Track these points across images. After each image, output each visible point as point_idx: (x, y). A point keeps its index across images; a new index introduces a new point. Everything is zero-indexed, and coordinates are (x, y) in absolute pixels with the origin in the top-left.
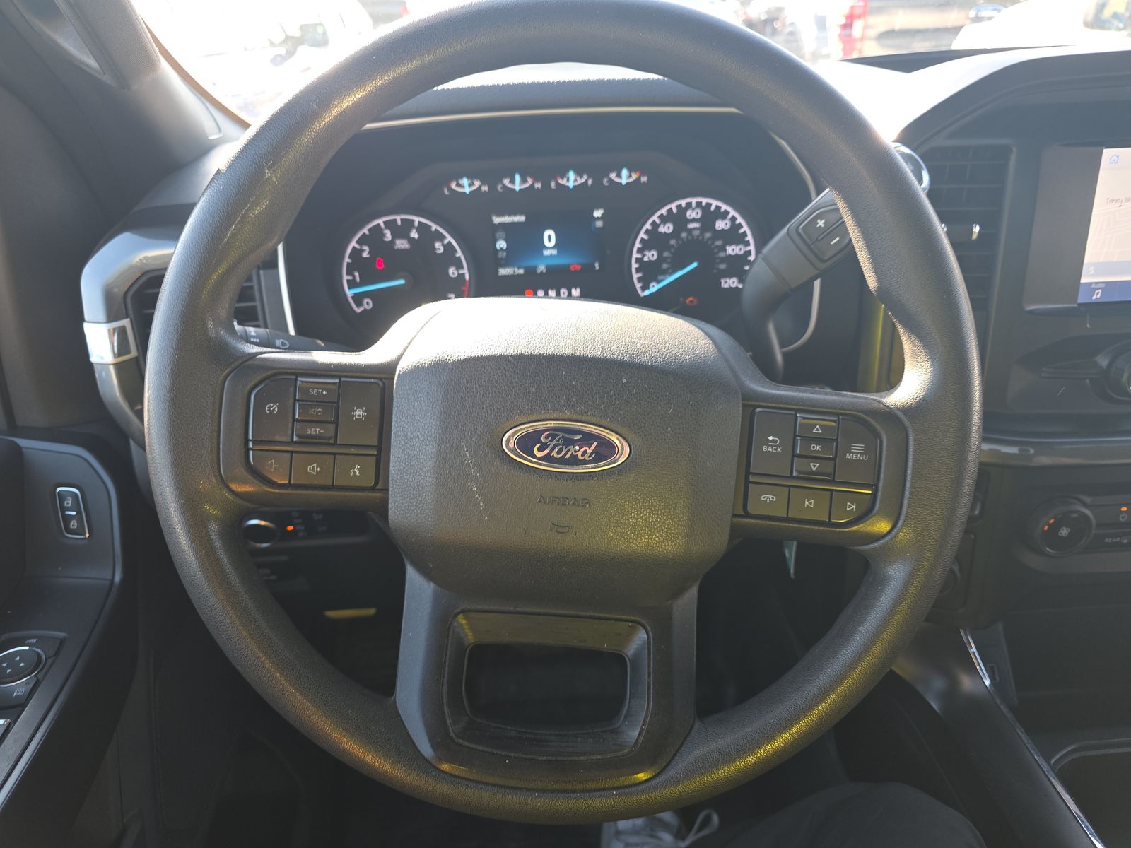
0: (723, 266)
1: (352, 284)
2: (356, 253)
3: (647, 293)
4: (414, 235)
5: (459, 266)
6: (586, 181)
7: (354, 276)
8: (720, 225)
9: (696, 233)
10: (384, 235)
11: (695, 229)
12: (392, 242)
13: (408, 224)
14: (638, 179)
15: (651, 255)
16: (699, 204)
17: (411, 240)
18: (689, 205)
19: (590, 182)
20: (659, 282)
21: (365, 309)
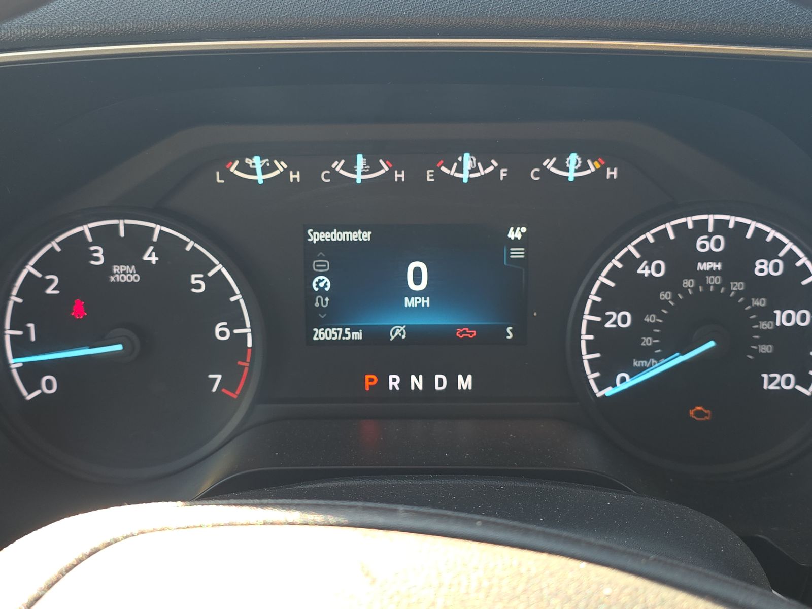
0: (765, 349)
1: (21, 346)
2: (33, 286)
3: (609, 391)
4: (150, 257)
5: (236, 321)
6: (497, 171)
7: (27, 331)
8: (764, 268)
9: (715, 280)
10: (90, 256)
11: (712, 272)
12: (106, 269)
13: (140, 238)
14: (601, 172)
15: (621, 319)
16: (721, 226)
17: (143, 268)
18: (701, 227)
19: (503, 174)
20: (633, 373)
21: (43, 394)
